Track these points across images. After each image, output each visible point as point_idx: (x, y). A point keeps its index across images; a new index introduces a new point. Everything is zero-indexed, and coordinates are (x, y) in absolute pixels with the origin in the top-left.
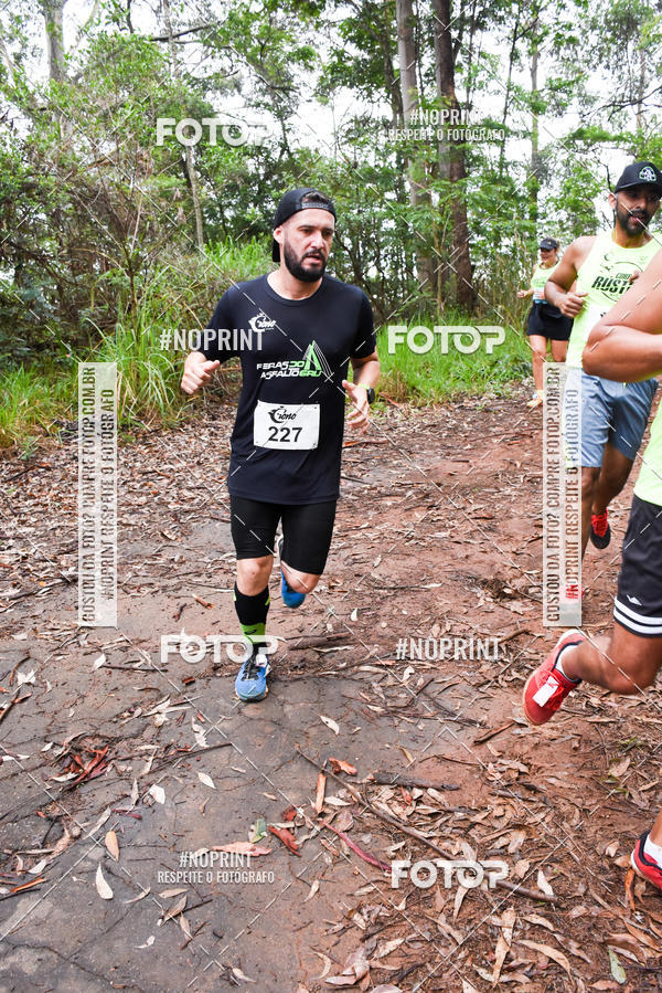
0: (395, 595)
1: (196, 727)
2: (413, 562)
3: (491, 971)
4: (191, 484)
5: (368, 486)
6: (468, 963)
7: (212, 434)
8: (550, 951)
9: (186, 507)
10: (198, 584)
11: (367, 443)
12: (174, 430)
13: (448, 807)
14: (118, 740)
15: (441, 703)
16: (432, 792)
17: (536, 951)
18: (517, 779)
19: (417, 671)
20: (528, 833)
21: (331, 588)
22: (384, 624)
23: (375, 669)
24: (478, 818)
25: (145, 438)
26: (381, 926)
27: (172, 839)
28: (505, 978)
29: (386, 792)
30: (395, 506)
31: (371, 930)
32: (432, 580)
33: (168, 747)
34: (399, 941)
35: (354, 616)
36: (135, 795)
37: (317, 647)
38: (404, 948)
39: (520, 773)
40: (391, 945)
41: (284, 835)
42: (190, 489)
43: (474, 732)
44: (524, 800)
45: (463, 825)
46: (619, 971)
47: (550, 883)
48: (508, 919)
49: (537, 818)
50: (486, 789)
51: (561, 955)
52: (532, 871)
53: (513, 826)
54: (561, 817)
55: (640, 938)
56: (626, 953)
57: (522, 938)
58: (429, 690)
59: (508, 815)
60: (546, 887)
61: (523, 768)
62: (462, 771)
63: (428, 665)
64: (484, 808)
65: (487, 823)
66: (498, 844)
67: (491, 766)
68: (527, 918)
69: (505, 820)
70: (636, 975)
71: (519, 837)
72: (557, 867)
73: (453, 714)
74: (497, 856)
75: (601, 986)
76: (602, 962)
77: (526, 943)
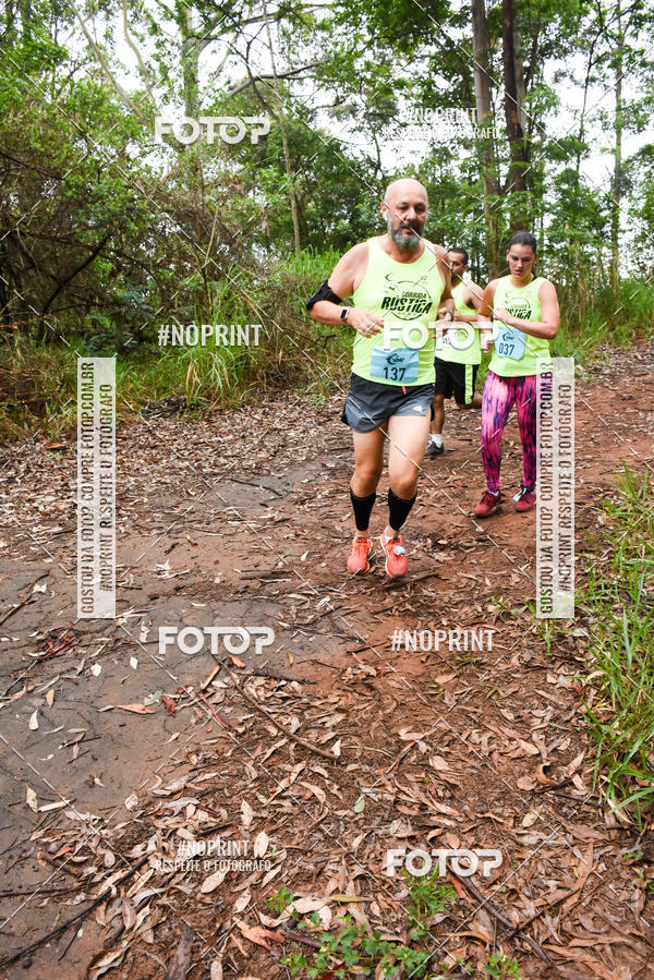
0: (346, 544)
1: (143, 628)
3: (268, 797)
4: (229, 453)
6: (253, 791)
7: (264, 413)
8: (317, 790)
9: (216, 471)
10: (197, 529)
12: (236, 410)
13: (299, 695)
14: (85, 633)
15: (337, 623)
16: (295, 684)
17: (307, 789)
18: (363, 680)
19: (332, 600)
20: (348, 716)
21: (297, 535)
22: (323, 564)
23: (300, 597)
24: (317, 703)
25: (210, 416)
26: (207, 763)
27: (92, 699)
28: (275, 802)
29: (261, 681)
31: (199, 766)
33: (117, 640)
34: (214, 774)
35: (303, 558)
36: (80, 669)
37: (263, 578)
38: (216, 779)
39: (369, 676)
40: (207, 776)
41: (170, 702)
42: (226, 457)
43: (351, 646)
44: (360, 694)
45: (303, 707)
46: (360, 806)
47: (341, 748)
48: (299, 768)
49: (361, 707)
50: (336, 685)
51: (322, 792)
52: (334, 740)
53: (339, 710)
54: (380, 707)
55: (389, 788)
56: (372, 796)
57: (302, 780)
58: (333, 614)
59: (341, 703)
60: (336, 750)
61: (374, 673)
62: (326, 672)
63: (344, 596)
64: (326, 697)
65: (322, 707)
66: (320, 721)
67: (349, 669)
68: (312, 769)
69: (336, 706)
70: (372, 809)
71: (339, 718)
72: (355, 739)
73: (342, 632)
74: (315, 728)
75: (341, 813)
76: (352, 800)
77: (303, 783)
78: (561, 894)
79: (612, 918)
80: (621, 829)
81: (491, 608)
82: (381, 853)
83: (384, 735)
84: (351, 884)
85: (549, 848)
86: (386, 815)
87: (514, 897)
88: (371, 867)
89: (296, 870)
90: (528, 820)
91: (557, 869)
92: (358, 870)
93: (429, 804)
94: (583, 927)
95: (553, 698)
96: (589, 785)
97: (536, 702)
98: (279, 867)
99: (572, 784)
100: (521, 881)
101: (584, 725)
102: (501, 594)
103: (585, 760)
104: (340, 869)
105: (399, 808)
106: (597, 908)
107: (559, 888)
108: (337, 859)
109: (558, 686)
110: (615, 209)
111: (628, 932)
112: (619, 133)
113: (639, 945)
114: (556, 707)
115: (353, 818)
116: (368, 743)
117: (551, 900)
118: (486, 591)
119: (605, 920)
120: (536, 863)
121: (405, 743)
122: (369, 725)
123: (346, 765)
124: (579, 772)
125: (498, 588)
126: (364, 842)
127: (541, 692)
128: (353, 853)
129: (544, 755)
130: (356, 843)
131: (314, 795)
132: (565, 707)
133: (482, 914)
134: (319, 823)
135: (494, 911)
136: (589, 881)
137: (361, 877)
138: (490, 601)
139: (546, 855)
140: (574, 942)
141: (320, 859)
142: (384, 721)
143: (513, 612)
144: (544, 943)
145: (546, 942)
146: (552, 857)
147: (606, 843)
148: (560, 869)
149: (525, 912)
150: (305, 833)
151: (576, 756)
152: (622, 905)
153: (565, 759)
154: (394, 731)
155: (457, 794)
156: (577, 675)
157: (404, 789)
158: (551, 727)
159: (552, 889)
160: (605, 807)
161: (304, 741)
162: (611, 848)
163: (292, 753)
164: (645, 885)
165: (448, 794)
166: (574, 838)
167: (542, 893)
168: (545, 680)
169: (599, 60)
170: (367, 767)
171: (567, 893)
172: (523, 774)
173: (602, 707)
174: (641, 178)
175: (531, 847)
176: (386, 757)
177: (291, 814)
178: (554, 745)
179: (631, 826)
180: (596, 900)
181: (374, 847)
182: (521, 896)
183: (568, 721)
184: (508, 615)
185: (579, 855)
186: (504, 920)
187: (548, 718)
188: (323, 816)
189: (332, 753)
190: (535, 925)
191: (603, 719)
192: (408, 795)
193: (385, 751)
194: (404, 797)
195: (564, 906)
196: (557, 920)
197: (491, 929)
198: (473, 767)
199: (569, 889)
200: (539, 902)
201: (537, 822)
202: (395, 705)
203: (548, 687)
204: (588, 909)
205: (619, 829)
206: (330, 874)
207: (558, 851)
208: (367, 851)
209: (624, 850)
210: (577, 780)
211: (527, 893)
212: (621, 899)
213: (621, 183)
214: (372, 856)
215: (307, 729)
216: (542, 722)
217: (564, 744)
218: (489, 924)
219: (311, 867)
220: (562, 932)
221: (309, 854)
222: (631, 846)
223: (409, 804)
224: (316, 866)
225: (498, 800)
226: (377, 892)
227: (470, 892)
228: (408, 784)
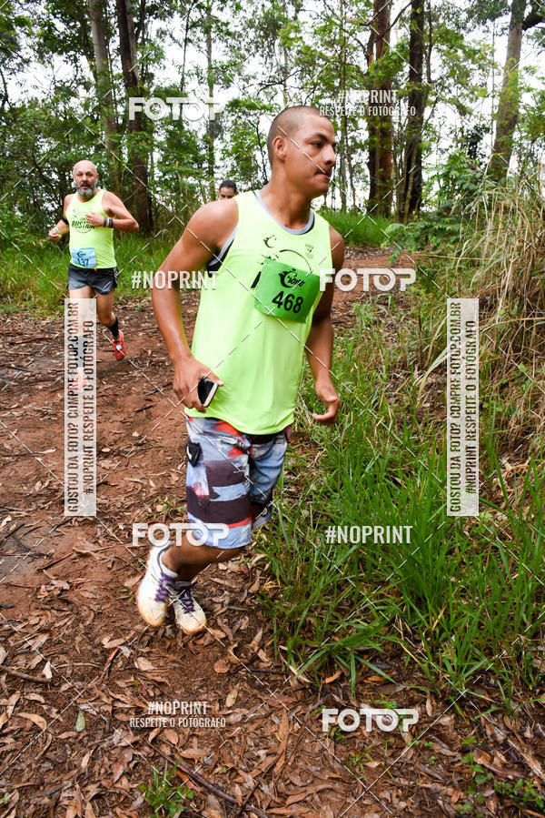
0: (17, 461)
2: (42, 433)
5: (29, 374)
8: (36, 718)
11: (41, 339)
15: (23, 543)
17: (26, 719)
18: (59, 595)
19: (14, 519)
20: (51, 635)
24: (18, 628)
30: (44, 389)
32: (49, 447)
39: (62, 590)
43: (41, 563)
44: (58, 610)
45: (6, 634)
46: (80, 724)
47: (52, 669)
48: (14, 699)
49: (62, 623)
50: (34, 605)
51: (42, 719)
52: (43, 662)
53: (42, 631)
54: (80, 620)
55: (105, 699)
56: (91, 711)
57: (20, 711)
58: (18, 533)
59: (42, 623)
60: (47, 672)
61: (66, 586)
62: (21, 593)
63: (24, 514)
64: (26, 620)
65: (24, 631)
66: (25, 646)
67: (43, 587)
68: (27, 697)
69: (38, 627)
70: (93, 724)
71: (43, 638)
72: (63, 658)
73: (28, 550)
74: (22, 654)
75: (64, 736)
76: (72, 720)
77: (21, 714)
78: (270, 760)
79: (313, 769)
80: (304, 689)
81: (159, 508)
82: (110, 767)
83: (89, 648)
84: (89, 807)
85: (252, 721)
86: (107, 727)
87: (234, 774)
88: (104, 783)
89: (31, 809)
90: (230, 701)
91: (263, 738)
92: (93, 790)
93: (143, 706)
94: (293, 784)
95: (227, 583)
96: (272, 656)
97: (214, 589)
98: (14, 812)
99: (258, 658)
100: (236, 758)
101: (257, 603)
102: (165, 494)
103: (264, 634)
104: (75, 794)
105: (117, 716)
106: (301, 764)
107: (268, 755)
108: (70, 785)
109: (229, 571)
110: (211, 149)
111: (327, 776)
112: (211, 87)
113: (337, 786)
114: (231, 591)
115: (77, 738)
116: (76, 659)
117: (263, 768)
118: (152, 493)
119: (308, 772)
120: (245, 737)
121: (109, 651)
122: (73, 639)
123: (60, 686)
124: (262, 647)
125: (162, 488)
126: (92, 759)
127: (216, 580)
128: (84, 774)
129: (231, 638)
130: (85, 762)
131: (34, 724)
132: (238, 590)
133: (211, 798)
134: (45, 752)
135: (221, 793)
136: (290, 742)
137: (97, 797)
138: (157, 501)
139: (251, 728)
140: (290, 800)
141: (52, 789)
142: (86, 634)
143: (179, 509)
144: (267, 809)
145: (269, 808)
146: (256, 729)
147: (295, 704)
148: (265, 738)
149: (246, 785)
150: (34, 766)
151: (255, 633)
152: (317, 755)
153: (246, 636)
154: (97, 641)
155: (166, 691)
156: (243, 559)
157: (118, 696)
158: (230, 610)
159: (263, 758)
160: (288, 673)
161: (14, 670)
162: (300, 707)
163: (5, 686)
164: (332, 734)
165: (158, 692)
166: (270, 707)
167: (256, 764)
168: (217, 567)
169: (194, 25)
170: (80, 683)
171: (274, 758)
172: (217, 659)
173: (268, 585)
174: (229, 124)
175: (238, 724)
176: (94, 668)
177: (15, 750)
178: (237, 626)
179: (311, 684)
180: (299, 757)
181: (103, 761)
182: (240, 772)
183: (243, 602)
184: (175, 513)
185: (276, 721)
186: (231, 798)
187: (227, 602)
188: (48, 744)
189: (44, 676)
190: (256, 795)
191: (271, 595)
192: (123, 702)
193: (91, 664)
194: (120, 705)
195: (275, 770)
196: (272, 784)
197: (221, 811)
198: (174, 661)
199: (275, 754)
200: (255, 772)
201: (238, 699)
202: (92, 614)
203: (220, 574)
204: (294, 767)
205: (301, 689)
206: (66, 802)
207: (260, 722)
208: (96, 768)
209: (311, 707)
210: (262, 655)
211: (243, 767)
212: (317, 750)
213: (214, 128)
214: (103, 771)
215: (14, 656)
216: (222, 607)
217: (244, 623)
218: (218, 807)
219: (46, 800)
220: (279, 794)
221: (41, 788)
222: (315, 702)
223: (126, 710)
224: (50, 798)
225: (201, 687)
226: (114, 807)
227: (196, 781)
228: (121, 691)
